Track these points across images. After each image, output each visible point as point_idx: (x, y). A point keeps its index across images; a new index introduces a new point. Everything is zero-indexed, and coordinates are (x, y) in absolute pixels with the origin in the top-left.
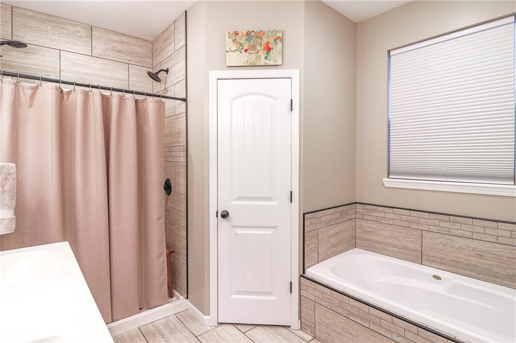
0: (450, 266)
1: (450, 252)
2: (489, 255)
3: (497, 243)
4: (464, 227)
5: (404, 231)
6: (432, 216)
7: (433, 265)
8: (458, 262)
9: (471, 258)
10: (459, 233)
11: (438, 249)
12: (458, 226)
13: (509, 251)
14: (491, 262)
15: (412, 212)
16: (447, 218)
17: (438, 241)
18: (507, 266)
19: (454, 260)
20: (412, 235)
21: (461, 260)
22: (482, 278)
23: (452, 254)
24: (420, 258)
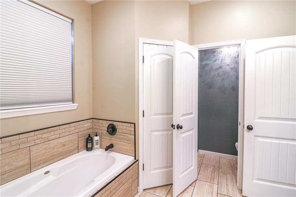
0: (49, 161)
1: (49, 152)
2: (67, 143)
3: (70, 135)
4: (56, 133)
5: (14, 154)
6: (37, 133)
7: (38, 168)
8: (53, 155)
9: (59, 149)
10: (53, 137)
11: (41, 154)
12: (53, 133)
13: (74, 136)
14: (68, 146)
15: (20, 135)
16: (46, 130)
17: (41, 149)
18: (74, 144)
19: (51, 156)
20: (22, 154)
21: (54, 154)
22: (65, 157)
23: (50, 153)
24: (30, 168)
